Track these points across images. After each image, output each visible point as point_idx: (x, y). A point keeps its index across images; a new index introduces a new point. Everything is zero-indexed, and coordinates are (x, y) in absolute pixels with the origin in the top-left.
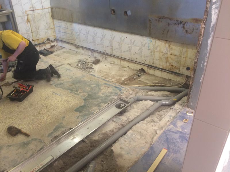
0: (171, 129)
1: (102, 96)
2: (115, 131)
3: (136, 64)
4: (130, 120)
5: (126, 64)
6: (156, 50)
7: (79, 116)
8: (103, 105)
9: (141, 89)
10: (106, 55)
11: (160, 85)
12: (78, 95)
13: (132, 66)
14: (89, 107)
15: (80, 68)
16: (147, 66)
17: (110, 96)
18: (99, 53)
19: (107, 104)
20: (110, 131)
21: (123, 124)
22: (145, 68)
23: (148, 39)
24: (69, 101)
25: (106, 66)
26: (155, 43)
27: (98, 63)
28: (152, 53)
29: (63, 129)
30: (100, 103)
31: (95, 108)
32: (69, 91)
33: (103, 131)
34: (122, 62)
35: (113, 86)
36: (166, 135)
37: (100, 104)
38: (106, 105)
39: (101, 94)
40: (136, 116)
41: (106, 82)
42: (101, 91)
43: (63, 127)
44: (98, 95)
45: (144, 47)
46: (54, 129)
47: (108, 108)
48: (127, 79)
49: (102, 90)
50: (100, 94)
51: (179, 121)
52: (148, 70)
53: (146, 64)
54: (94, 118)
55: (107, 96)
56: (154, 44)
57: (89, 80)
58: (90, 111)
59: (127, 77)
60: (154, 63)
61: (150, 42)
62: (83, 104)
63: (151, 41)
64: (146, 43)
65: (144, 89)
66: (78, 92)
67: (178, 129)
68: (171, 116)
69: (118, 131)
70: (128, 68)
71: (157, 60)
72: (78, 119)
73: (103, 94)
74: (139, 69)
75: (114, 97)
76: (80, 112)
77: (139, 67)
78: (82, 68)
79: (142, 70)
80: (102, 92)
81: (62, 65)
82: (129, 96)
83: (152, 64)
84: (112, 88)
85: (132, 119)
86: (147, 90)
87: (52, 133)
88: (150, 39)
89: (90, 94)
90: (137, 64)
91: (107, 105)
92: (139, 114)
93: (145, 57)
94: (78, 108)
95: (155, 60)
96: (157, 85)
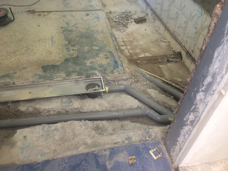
0: (99, 156)
1: (88, 64)
2: (51, 112)
3: (177, 43)
4: (82, 111)
5: (169, 38)
6: (202, 32)
7: (37, 75)
8: (74, 75)
9: (148, 79)
10: (155, 15)
11: (178, 86)
12: (69, 51)
13: (173, 43)
14: (59, 70)
16: (186, 52)
17: (95, 69)
19: (79, 77)
21: (68, 110)
22: (184, 54)
23: (200, 10)
24: (51, 53)
25: (146, 30)
26: (206, 20)
27: (141, 23)
28: (197, 36)
29: (8, 80)
30: (75, 72)
31: (61, 75)
33: (38, 106)
34: (166, 32)
35: (115, 59)
36: (86, 160)
37: (72, 73)
39: (89, 62)
40: (94, 110)
42: (94, 58)
43: (11, 78)
44: (86, 61)
45: (192, 20)
47: (76, 82)
48: (146, 58)
49: (97, 58)
51: (126, 153)
52: (186, 58)
53: (185, 48)
55: (92, 67)
56: (204, 20)
57: (100, 40)
58: (54, 75)
59: (150, 55)
60: (194, 51)
61: (200, 15)
62: (58, 64)
63: (202, 15)
64: (195, 16)
65: (151, 82)
67: (107, 163)
68: (129, 138)
69: (54, 115)
70: (168, 44)
71: (198, 48)
72: (33, 77)
73: (91, 62)
74: (178, 52)
76: (44, 71)
77: (177, 48)
78: (116, 22)
79: (179, 55)
80: (94, 60)
82: (118, 81)
83: (191, 52)
84: (111, 60)
85: (85, 111)
86: (154, 85)
88: (201, 11)
90: (178, 43)
91: (78, 78)
92: (101, 110)
93: (188, 37)
94: (48, 66)
95: (196, 47)
96: (174, 85)
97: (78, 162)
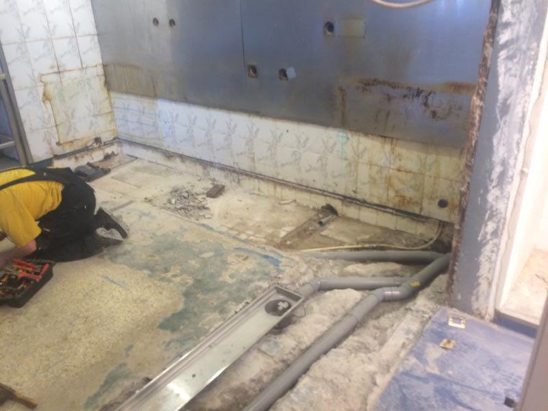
0: (411, 370)
1: (230, 281)
2: (265, 379)
3: (313, 195)
4: (303, 347)
5: (289, 194)
6: (360, 161)
7: (170, 343)
8: (232, 307)
9: (327, 258)
10: (238, 174)
11: (375, 245)
12: (169, 281)
13: (304, 198)
14: (195, 314)
15: (177, 210)
16: (342, 198)
17: (251, 281)
18: (223, 168)
19: (243, 304)
20: (253, 380)
21: (285, 357)
22: (337, 204)
23: (341, 134)
24: (144, 301)
25: (241, 201)
26: (359, 142)
27: (221, 194)
28: (353, 168)
29: (127, 383)
30: (226, 302)
31: (211, 317)
32: (146, 272)
33: (235, 383)
34: (279, 189)
35: (258, 254)
36: (401, 387)
37: (225, 306)
38: (241, 306)
39: (228, 278)
40: (319, 334)
41: (242, 245)
42: (226, 270)
43: (126, 377)
44: (221, 279)
45: (331, 152)
46: (102, 383)
47: (247, 314)
48: (293, 234)
49: (231, 266)
50: (226, 277)
51: (430, 345)
52: (345, 208)
53: (338, 194)
54: (210, 346)
55: (241, 281)
56: (355, 144)
57: (198, 241)
58: (200, 325)
59: (293, 228)
60: (358, 190)
61: (345, 140)
62: (181, 307)
63: (348, 139)
64: (335, 144)
65: (335, 259)
66: (169, 275)
67: (429, 370)
68: (408, 332)
69: (272, 380)
70: (294, 204)
71: (364, 184)
72: (166, 350)
73: (232, 276)
74: (323, 207)
75: (260, 283)
76: (174, 330)
77: (321, 202)
78: (181, 209)
79: (330, 210)
80: (230, 272)
81: (131, 202)
82: (298, 279)
83: (353, 195)
84: (255, 259)
85: (308, 343)
86: (343, 261)
87: (97, 395)
88: (345, 135)
89: (200, 278)
90: (317, 193)
91: (244, 307)
92: (325, 329)
93: (334, 177)
94: (168, 320)
95: (359, 185)
96: (367, 246)
97: (398, 396)
